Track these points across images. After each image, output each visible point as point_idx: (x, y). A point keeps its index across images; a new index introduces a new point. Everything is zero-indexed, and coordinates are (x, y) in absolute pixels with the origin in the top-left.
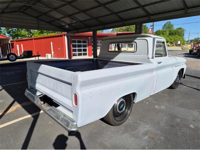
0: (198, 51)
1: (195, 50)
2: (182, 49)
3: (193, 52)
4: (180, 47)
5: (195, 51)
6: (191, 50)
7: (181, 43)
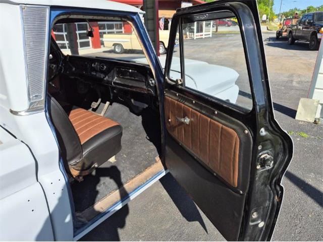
0: (290, 34)
1: (286, 31)
2: (268, 29)
3: (282, 35)
4: (266, 25)
5: (284, 34)
6: (280, 31)
7: (267, 18)
